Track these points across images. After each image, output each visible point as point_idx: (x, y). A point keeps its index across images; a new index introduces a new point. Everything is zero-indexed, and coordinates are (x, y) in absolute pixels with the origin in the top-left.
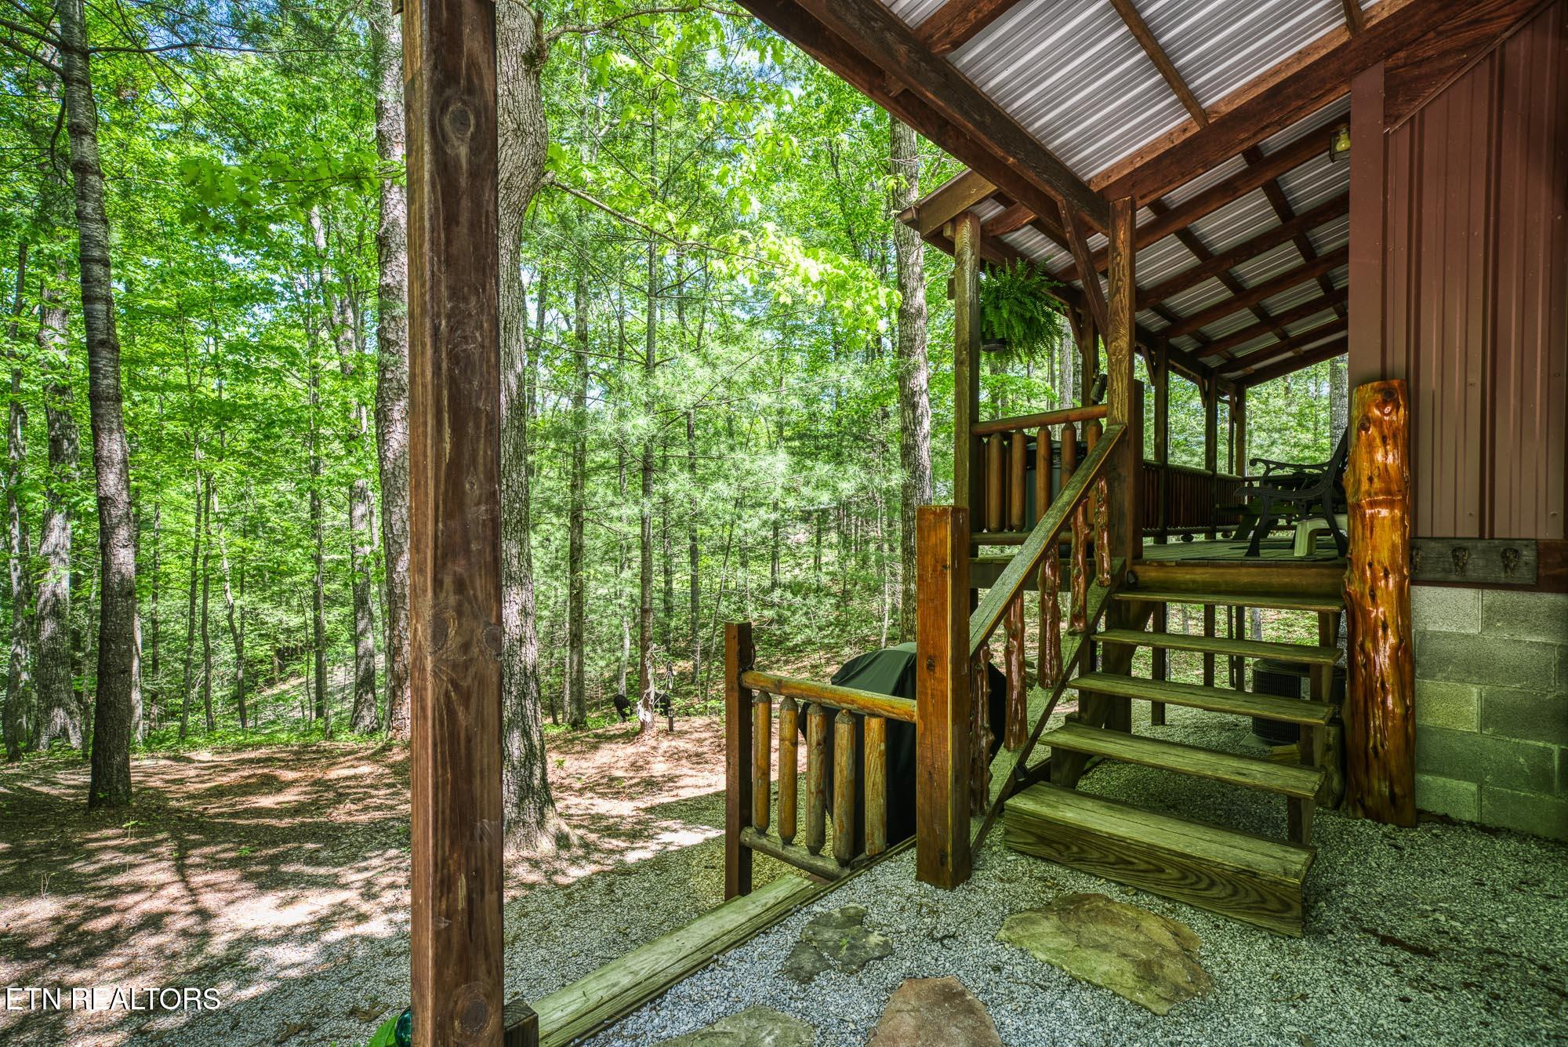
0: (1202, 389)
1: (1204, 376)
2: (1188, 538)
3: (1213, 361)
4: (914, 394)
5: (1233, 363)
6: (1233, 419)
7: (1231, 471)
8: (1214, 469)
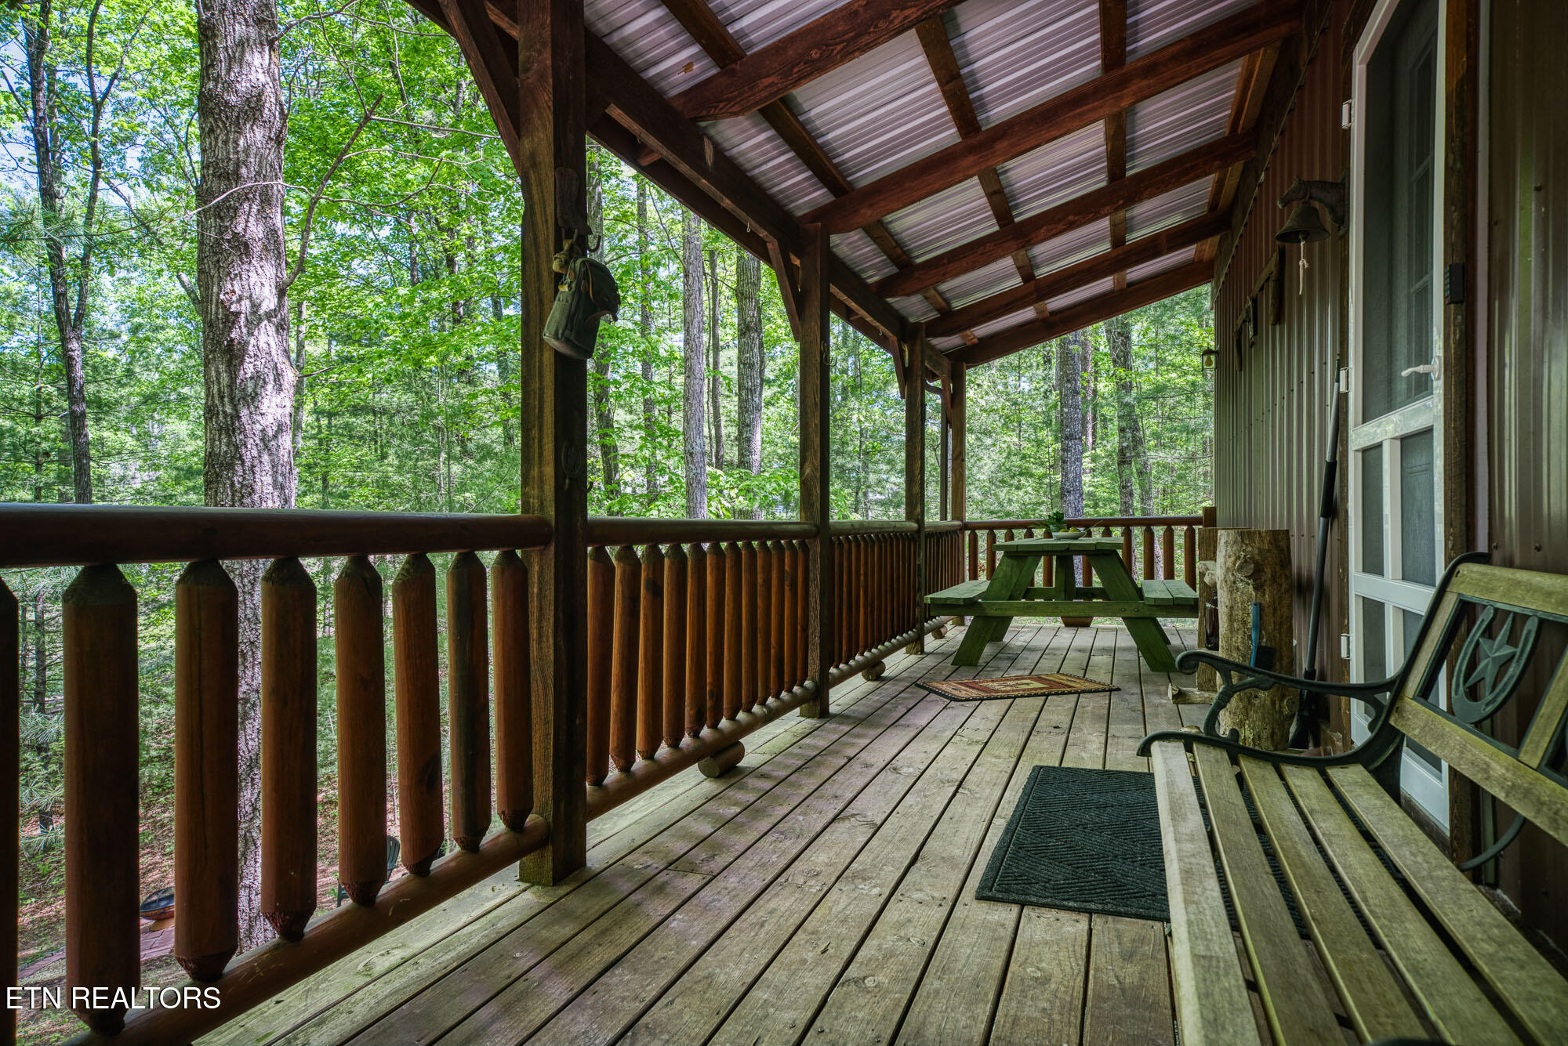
0: (899, 360)
1: (902, 339)
2: (874, 670)
3: (914, 307)
4: (231, 319)
5: (949, 320)
6: (947, 422)
7: (944, 517)
8: (920, 521)
